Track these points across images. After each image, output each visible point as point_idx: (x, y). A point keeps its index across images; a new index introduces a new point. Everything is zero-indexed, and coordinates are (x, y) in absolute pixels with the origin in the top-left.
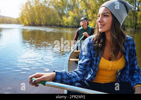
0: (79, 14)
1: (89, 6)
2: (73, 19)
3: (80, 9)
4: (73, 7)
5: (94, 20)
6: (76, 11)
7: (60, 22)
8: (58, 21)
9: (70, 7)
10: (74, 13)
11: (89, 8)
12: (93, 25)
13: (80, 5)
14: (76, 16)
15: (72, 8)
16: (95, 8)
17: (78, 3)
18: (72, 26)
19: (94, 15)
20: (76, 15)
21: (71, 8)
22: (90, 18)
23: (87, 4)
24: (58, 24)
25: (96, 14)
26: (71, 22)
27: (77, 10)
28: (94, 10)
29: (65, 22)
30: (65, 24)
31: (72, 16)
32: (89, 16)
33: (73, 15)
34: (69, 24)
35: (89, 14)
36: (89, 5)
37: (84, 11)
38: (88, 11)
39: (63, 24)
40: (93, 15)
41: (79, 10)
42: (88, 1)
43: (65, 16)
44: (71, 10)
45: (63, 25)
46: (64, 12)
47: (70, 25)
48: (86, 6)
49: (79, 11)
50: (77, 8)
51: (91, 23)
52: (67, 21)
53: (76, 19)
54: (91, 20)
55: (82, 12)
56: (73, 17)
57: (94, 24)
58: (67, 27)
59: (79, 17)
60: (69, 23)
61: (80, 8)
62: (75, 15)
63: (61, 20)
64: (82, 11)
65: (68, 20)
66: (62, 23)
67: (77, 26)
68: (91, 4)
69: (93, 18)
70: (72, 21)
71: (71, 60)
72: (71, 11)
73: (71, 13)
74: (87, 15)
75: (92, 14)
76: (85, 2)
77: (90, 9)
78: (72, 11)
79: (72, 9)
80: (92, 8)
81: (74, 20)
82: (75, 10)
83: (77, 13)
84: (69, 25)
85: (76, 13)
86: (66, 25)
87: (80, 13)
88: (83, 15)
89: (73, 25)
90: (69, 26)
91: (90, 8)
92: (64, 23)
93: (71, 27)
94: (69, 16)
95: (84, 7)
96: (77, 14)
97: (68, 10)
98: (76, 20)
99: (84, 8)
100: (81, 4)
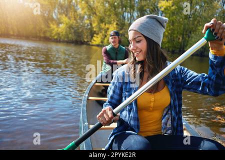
0: (78, 21)
1: (94, 10)
2: (68, 29)
3: (80, 14)
4: (69, 9)
5: (101, 32)
6: (73, 16)
7: (45, 32)
8: (42, 30)
9: (62, 9)
10: (69, 18)
11: (93, 14)
12: (100, 41)
13: (79, 6)
14: (74, 24)
15: (67, 11)
16: (103, 15)
17: (76, 4)
18: (66, 39)
19: (101, 24)
20: (73, 22)
21: (65, 9)
22: (95, 29)
23: (90, 6)
24: (42, 35)
25: (104, 23)
26: (64, 33)
27: (74, 14)
28: (101, 17)
29: (54, 32)
30: (54, 36)
31: (67, 24)
32: (94, 25)
33: (67, 22)
34: (61, 36)
35: (94, 23)
36: (94, 8)
37: (86, 17)
38: (93, 18)
39: (51, 36)
40: (100, 26)
41: (77, 15)
42: (92, 3)
43: (54, 22)
44: (64, 13)
45: (50, 38)
46: (52, 16)
47: (63, 38)
48: (89, 9)
49: (78, 17)
50: (75, 11)
51: (97, 37)
52: (57, 30)
53: (73, 28)
54: (97, 32)
55: (82, 18)
56: (68, 26)
57: (102, 38)
58: (58, 41)
59: (77, 27)
60: (61, 34)
61: (80, 11)
62: (71, 22)
63: (46, 29)
64: (84, 17)
65: (60, 30)
66: (48, 35)
67: (74, 40)
68: (97, 7)
69: (100, 29)
70: (66, 32)
71: (90, 98)
72: (64, 15)
73: (65, 19)
74: (91, 24)
75: (99, 24)
76: (87, 2)
77: (95, 15)
78: (66, 16)
79: (66, 13)
80: (98, 14)
81: (70, 30)
82: (71, 14)
83: (75, 19)
84: (60, 38)
85: (73, 19)
86: (56, 37)
87: (79, 19)
88: (85, 23)
89: (68, 38)
90: (61, 40)
91: (95, 13)
92: (51, 33)
93: (64, 42)
94: (61, 23)
95: (86, 10)
96: (75, 22)
97: (58, 12)
98: (73, 31)
99: (85, 13)
100: (82, 6)
